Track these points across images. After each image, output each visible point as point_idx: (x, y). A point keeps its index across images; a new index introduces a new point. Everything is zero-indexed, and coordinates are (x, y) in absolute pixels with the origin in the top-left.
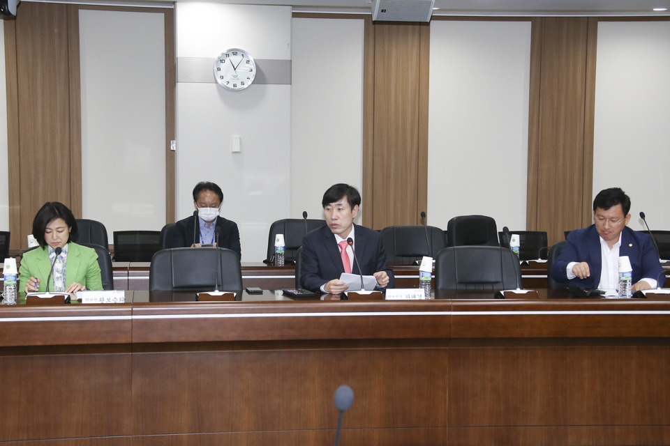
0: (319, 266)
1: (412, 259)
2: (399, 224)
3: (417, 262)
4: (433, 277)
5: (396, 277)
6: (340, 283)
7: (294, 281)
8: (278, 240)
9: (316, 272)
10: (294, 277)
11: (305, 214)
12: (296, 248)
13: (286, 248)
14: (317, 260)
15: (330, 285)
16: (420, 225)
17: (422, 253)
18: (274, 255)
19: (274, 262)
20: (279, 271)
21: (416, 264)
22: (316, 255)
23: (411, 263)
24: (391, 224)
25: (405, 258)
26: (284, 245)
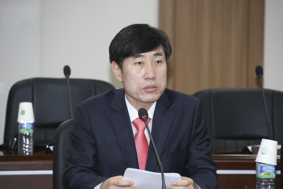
0: (96, 157)
1: (241, 143)
2: (218, 85)
3: (250, 148)
4: (279, 172)
5: (219, 172)
6: (125, 183)
7: (51, 180)
8: (23, 113)
9: (90, 165)
10: (51, 172)
11: (67, 70)
12: (55, 125)
13: (36, 126)
14: (95, 146)
15: (109, 185)
16: (253, 86)
17: (258, 133)
18: (16, 136)
19: (16, 149)
20: (24, 163)
21: (248, 152)
22: (93, 137)
23: (241, 150)
24: (204, 86)
25: (229, 142)
26: (32, 121)
